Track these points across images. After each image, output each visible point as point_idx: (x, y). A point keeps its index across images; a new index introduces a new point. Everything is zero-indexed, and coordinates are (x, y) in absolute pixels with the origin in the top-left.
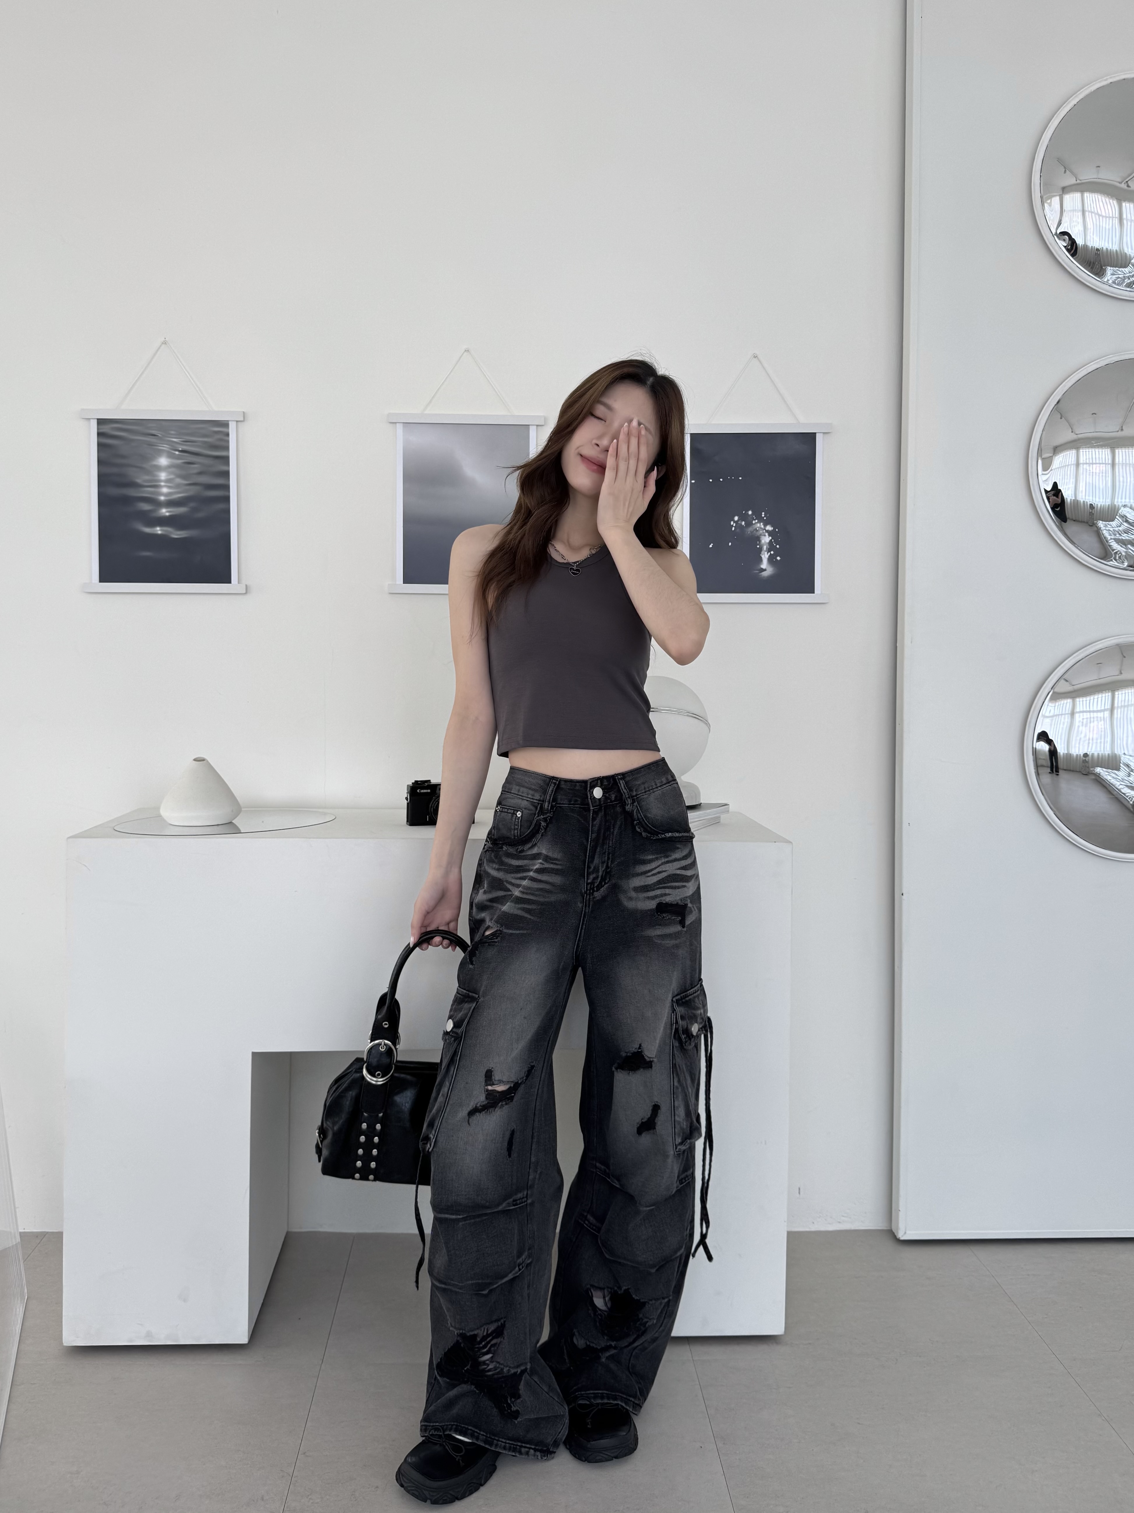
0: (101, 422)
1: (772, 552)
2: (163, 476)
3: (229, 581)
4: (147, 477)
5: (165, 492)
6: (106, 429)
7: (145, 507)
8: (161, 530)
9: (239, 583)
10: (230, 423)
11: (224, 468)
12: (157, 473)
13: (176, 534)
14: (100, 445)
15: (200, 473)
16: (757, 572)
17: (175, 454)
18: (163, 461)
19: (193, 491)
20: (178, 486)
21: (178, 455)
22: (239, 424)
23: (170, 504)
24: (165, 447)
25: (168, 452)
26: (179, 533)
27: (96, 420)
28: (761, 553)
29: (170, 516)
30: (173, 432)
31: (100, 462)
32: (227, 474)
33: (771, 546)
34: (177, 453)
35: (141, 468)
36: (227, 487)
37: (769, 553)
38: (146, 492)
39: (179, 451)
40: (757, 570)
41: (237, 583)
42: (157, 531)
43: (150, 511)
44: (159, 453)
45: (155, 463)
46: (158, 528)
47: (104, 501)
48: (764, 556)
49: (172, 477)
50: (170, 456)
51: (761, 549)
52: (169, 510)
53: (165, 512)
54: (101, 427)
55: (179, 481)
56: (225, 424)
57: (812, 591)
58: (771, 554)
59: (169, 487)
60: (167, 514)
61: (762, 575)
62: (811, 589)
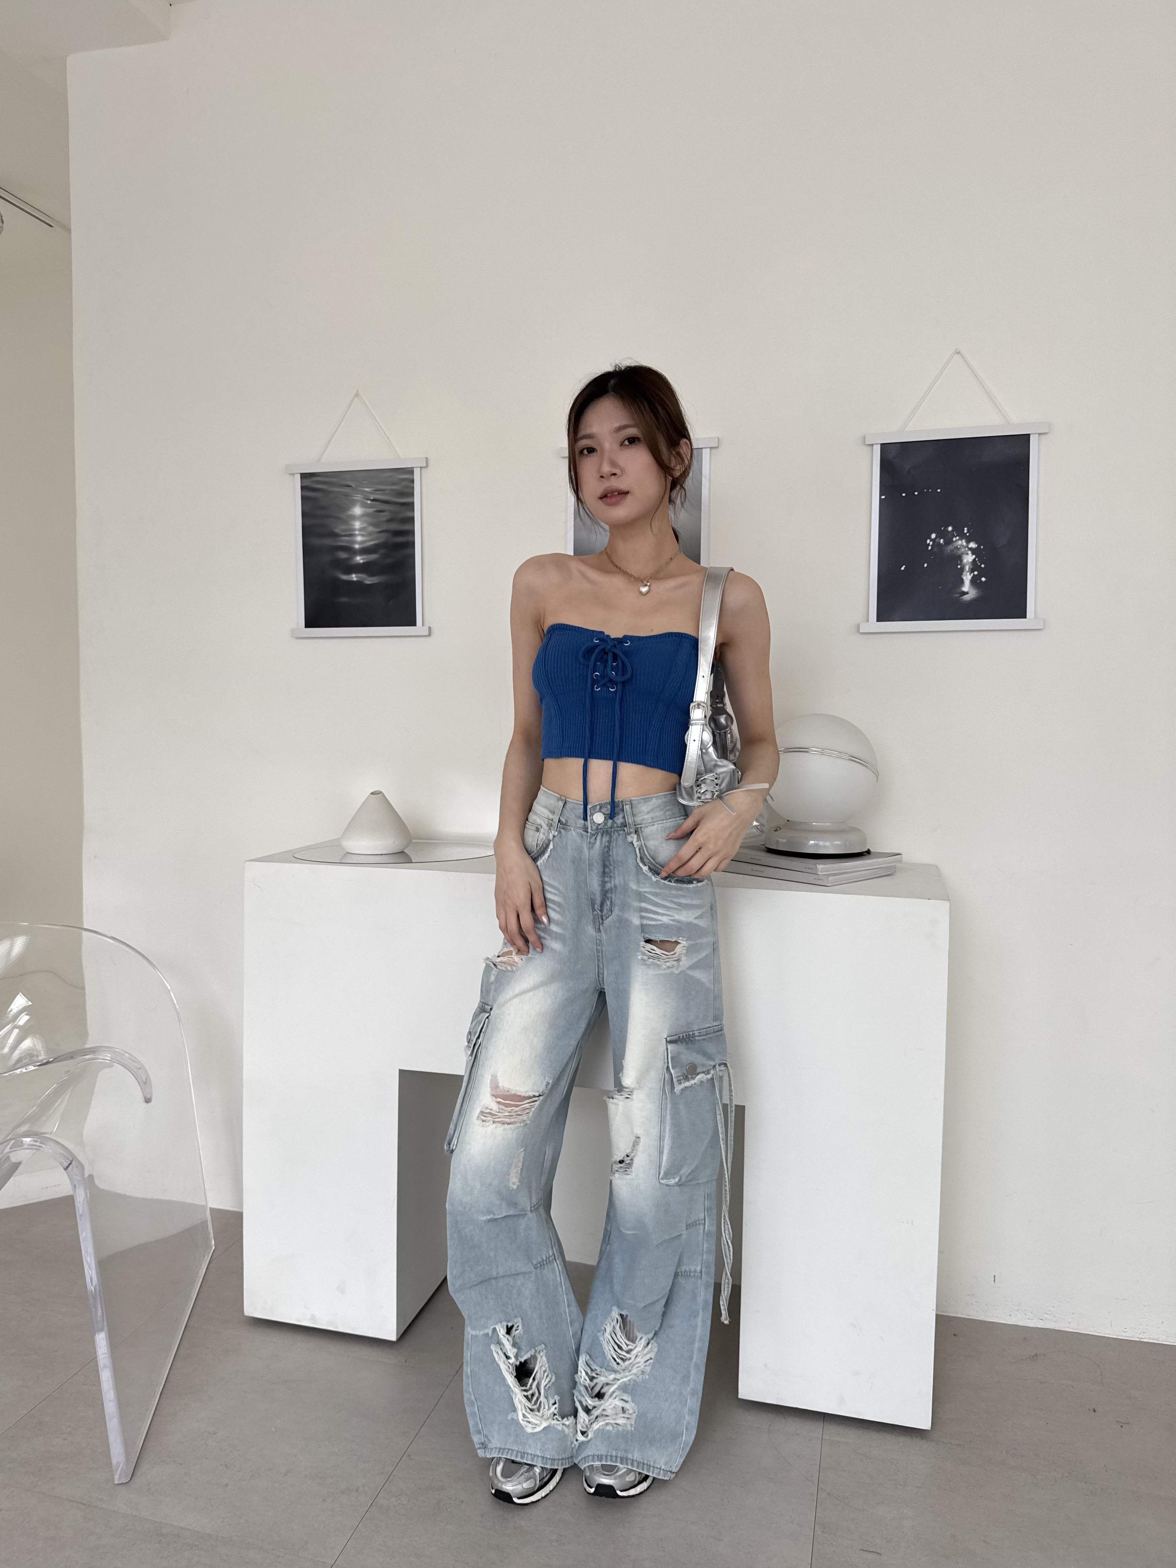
1: (976, 573)
3: (413, 623)
7: (343, 555)
8: (356, 577)
9: (423, 625)
10: (415, 469)
17: (367, 503)
19: (382, 538)
20: (370, 534)
21: (370, 504)
22: (423, 470)
23: (364, 551)
25: (362, 501)
27: (299, 475)
28: (962, 575)
29: (364, 563)
31: (304, 515)
33: (974, 566)
34: (369, 502)
35: (339, 519)
37: (972, 574)
38: (343, 541)
39: (372, 500)
41: (421, 626)
42: (353, 578)
44: (353, 503)
45: (350, 513)
47: (308, 551)
48: (967, 578)
49: (365, 525)
50: (364, 505)
51: (962, 570)
52: (362, 557)
55: (371, 529)
57: (1025, 616)
58: (974, 574)
59: (362, 535)
61: (962, 599)
62: (1021, 613)
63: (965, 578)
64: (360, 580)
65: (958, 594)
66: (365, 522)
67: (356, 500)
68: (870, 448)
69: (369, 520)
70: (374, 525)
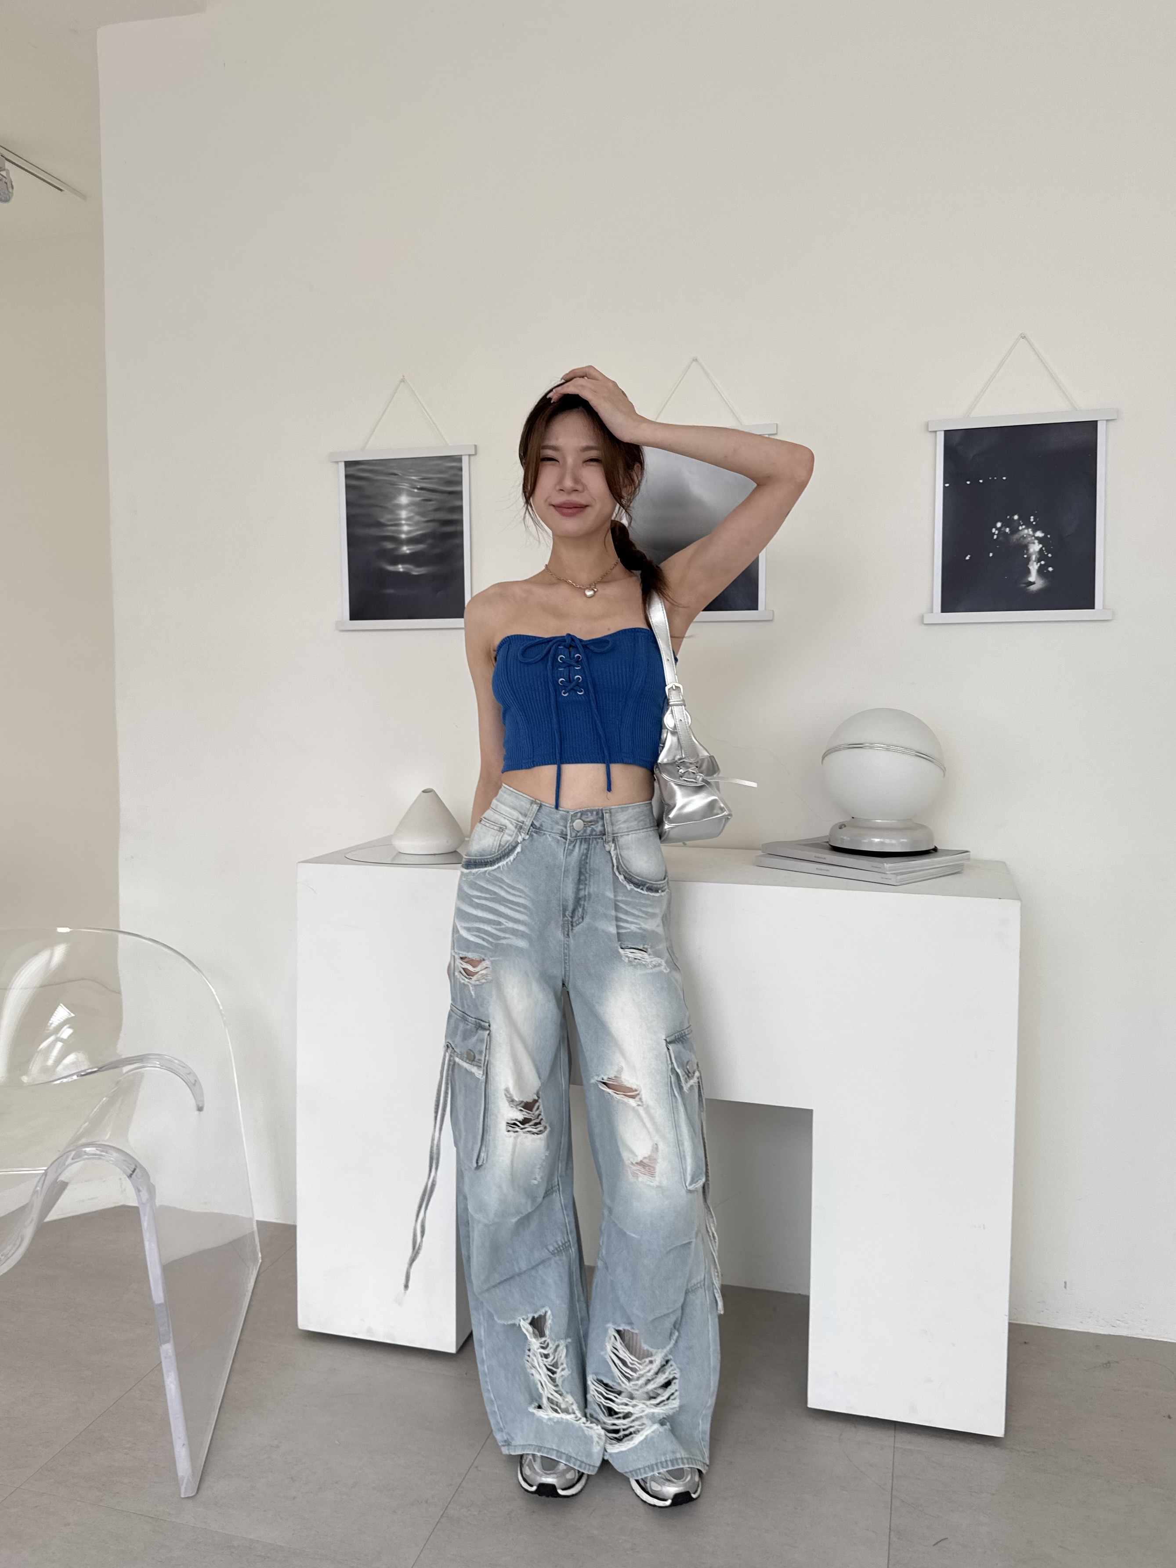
0: (348, 464)
1: (1043, 562)
2: (404, 514)
4: (389, 517)
5: (406, 530)
6: (352, 471)
10: (463, 457)
11: (457, 503)
12: (398, 512)
13: (416, 571)
14: (348, 487)
18: (404, 500)
20: (417, 523)
21: (416, 492)
22: (472, 458)
24: (405, 486)
25: (408, 491)
26: (418, 569)
27: (344, 463)
28: (1028, 564)
30: (412, 471)
32: (460, 509)
33: (1041, 556)
34: (416, 490)
36: (460, 522)
37: (1039, 564)
43: (393, 550)
44: (400, 492)
46: (400, 566)
48: (1033, 567)
50: (410, 494)
51: (1028, 560)
53: (406, 549)
54: (348, 469)
55: (418, 518)
56: (459, 459)
57: (1091, 606)
58: (1041, 564)
59: (409, 525)
60: (408, 552)
61: (1027, 590)
62: (1089, 604)
63: (1031, 568)
64: (405, 570)
65: (1024, 584)
66: (411, 511)
67: (403, 489)
68: (933, 434)
69: (417, 509)
70: (422, 514)
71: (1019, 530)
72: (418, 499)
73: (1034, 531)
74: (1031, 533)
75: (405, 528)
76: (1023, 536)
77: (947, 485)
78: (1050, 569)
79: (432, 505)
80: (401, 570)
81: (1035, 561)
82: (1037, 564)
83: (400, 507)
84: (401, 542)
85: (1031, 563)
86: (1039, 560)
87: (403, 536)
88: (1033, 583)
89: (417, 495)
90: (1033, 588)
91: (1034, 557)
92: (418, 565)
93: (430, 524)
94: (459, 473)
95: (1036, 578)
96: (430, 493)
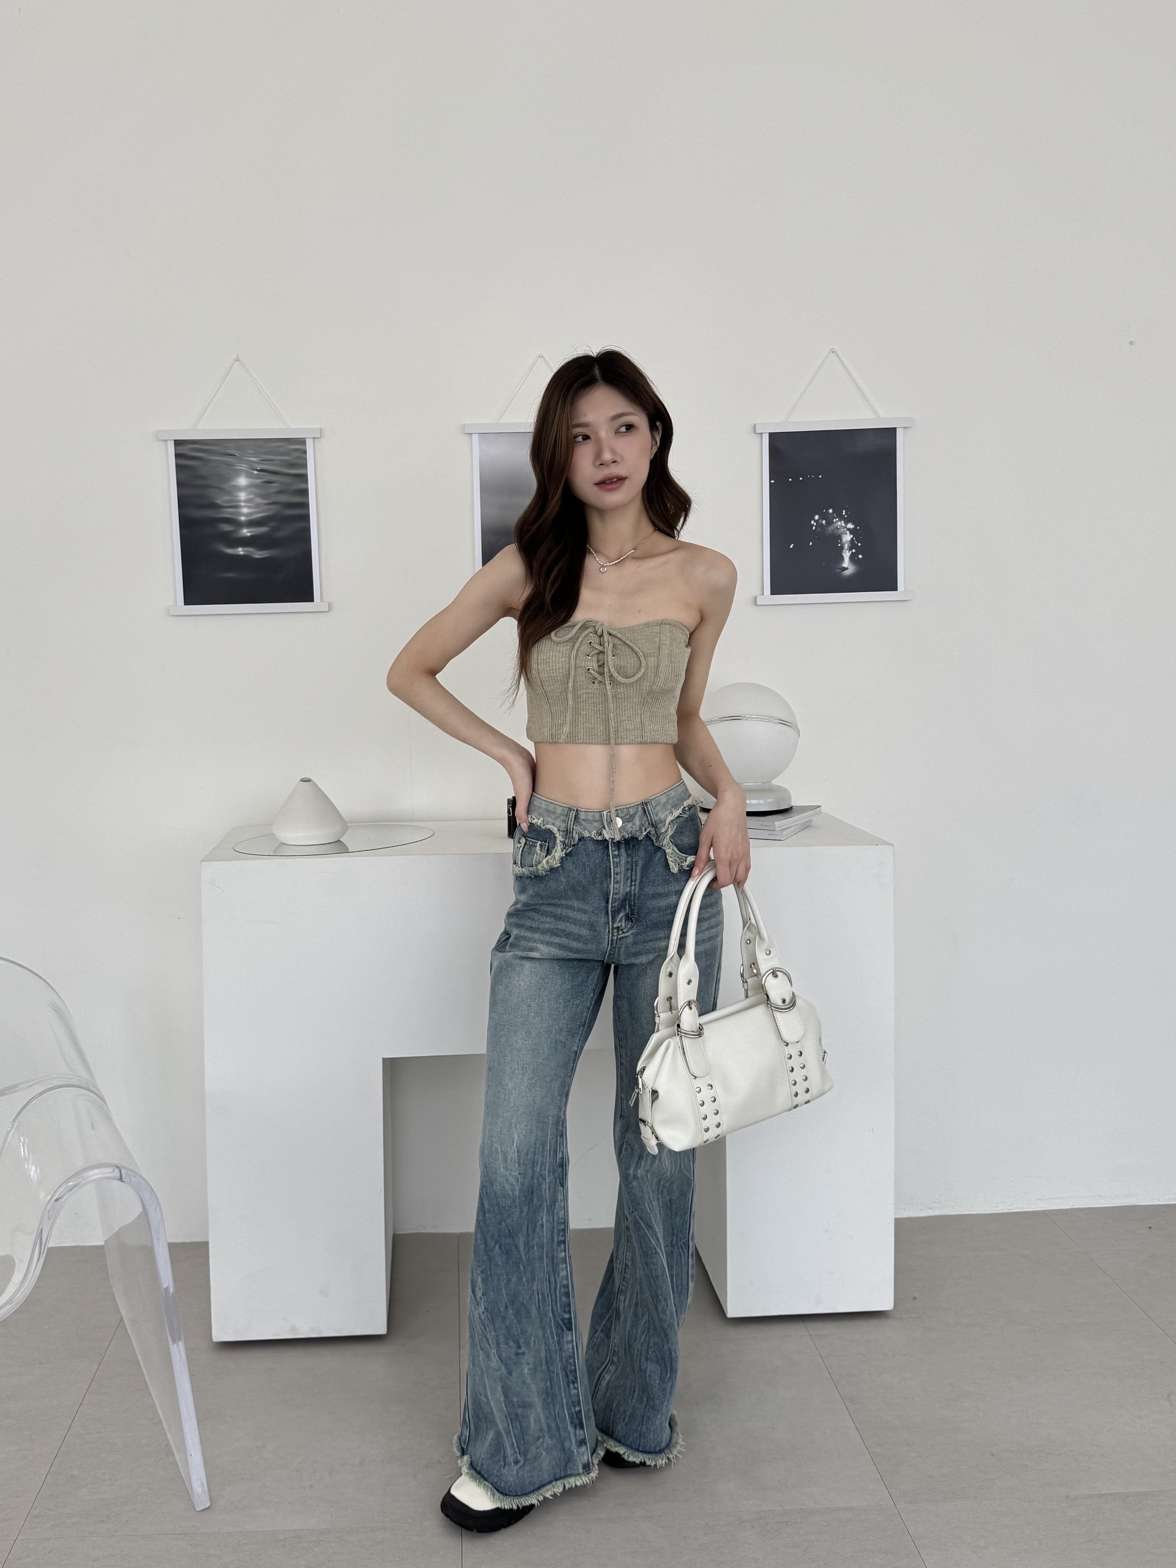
1: (854, 551)
4: (227, 498)
5: (245, 512)
9: (322, 601)
10: (307, 440)
13: (258, 554)
15: (279, 492)
16: (839, 571)
17: (254, 473)
20: (257, 506)
22: (316, 440)
26: (261, 553)
27: (173, 441)
28: (842, 552)
29: (251, 536)
33: (852, 545)
34: (256, 472)
37: (851, 552)
38: (226, 513)
40: (840, 569)
41: (320, 601)
48: (847, 554)
50: (249, 475)
51: (842, 548)
55: (258, 500)
56: (303, 442)
57: (895, 588)
61: (844, 574)
62: (894, 586)
63: (844, 555)
66: (251, 493)
67: (242, 470)
68: (760, 437)
71: (833, 523)
72: (258, 481)
73: (846, 523)
74: (843, 525)
75: (245, 510)
76: (837, 527)
77: (772, 481)
78: (860, 556)
79: (274, 488)
80: (242, 553)
81: (847, 550)
82: (849, 551)
83: (239, 488)
84: (240, 525)
85: (844, 551)
86: (850, 549)
87: (243, 518)
88: (847, 569)
89: (257, 477)
90: (847, 573)
91: (846, 546)
92: (261, 548)
93: (272, 507)
94: (304, 456)
95: (849, 564)
96: (271, 475)
